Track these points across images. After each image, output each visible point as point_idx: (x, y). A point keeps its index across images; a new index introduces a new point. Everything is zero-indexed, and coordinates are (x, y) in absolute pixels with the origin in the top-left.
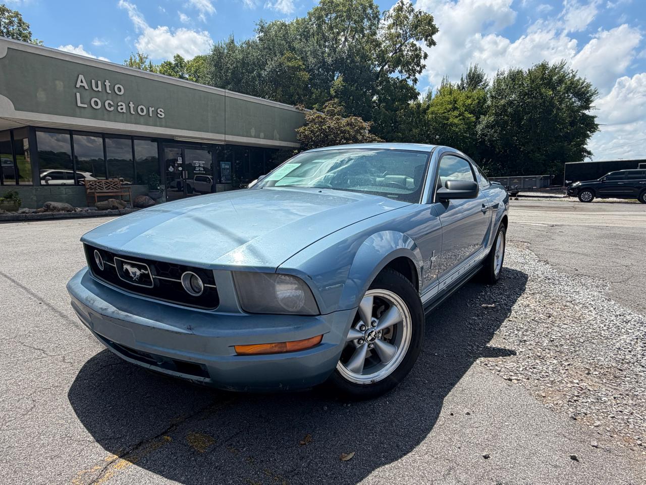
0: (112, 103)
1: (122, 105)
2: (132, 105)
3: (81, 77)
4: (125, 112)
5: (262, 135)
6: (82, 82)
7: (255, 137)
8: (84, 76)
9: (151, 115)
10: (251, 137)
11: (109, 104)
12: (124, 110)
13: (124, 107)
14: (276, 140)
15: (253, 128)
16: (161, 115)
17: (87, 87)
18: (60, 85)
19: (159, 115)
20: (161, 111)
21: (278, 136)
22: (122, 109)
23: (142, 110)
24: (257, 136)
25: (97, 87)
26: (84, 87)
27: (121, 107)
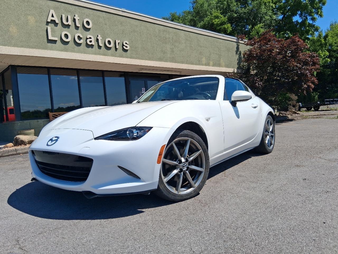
0: (81, 36)
1: (90, 38)
2: (100, 38)
3: (52, 12)
4: (93, 44)
5: (211, 63)
6: (53, 16)
7: (206, 65)
8: (55, 11)
9: (117, 47)
10: (202, 65)
11: (79, 37)
12: (93, 43)
13: (93, 39)
14: (222, 67)
15: (204, 58)
16: (127, 47)
17: (57, 22)
18: (32, 20)
19: (124, 47)
20: (126, 43)
21: (223, 64)
22: (91, 41)
23: (109, 42)
24: (208, 64)
25: (67, 21)
26: (54, 21)
27: (90, 40)
